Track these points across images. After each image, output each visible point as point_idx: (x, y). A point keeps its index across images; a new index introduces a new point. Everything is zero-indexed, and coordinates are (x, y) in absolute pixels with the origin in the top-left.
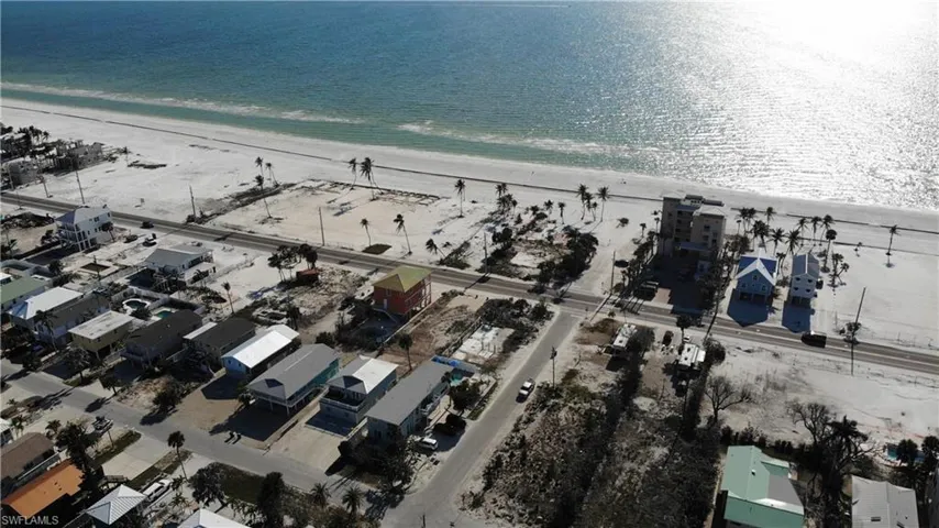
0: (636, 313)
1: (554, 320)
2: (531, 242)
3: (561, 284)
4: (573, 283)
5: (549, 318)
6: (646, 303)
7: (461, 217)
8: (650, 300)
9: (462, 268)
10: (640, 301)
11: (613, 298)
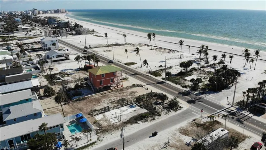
0: (242, 123)
1: (179, 112)
2: (204, 72)
3: (202, 93)
4: (212, 94)
5: (176, 110)
6: (255, 117)
7: (180, 58)
8: (259, 116)
9: (156, 76)
10: (251, 115)
11: (232, 108)
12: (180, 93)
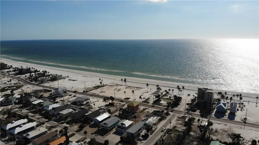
0: (191, 115)
2: (165, 98)
3: (173, 108)
4: (176, 108)
5: (169, 115)
6: (194, 113)
7: (147, 92)
9: (148, 103)
11: (186, 111)
12: (165, 109)
